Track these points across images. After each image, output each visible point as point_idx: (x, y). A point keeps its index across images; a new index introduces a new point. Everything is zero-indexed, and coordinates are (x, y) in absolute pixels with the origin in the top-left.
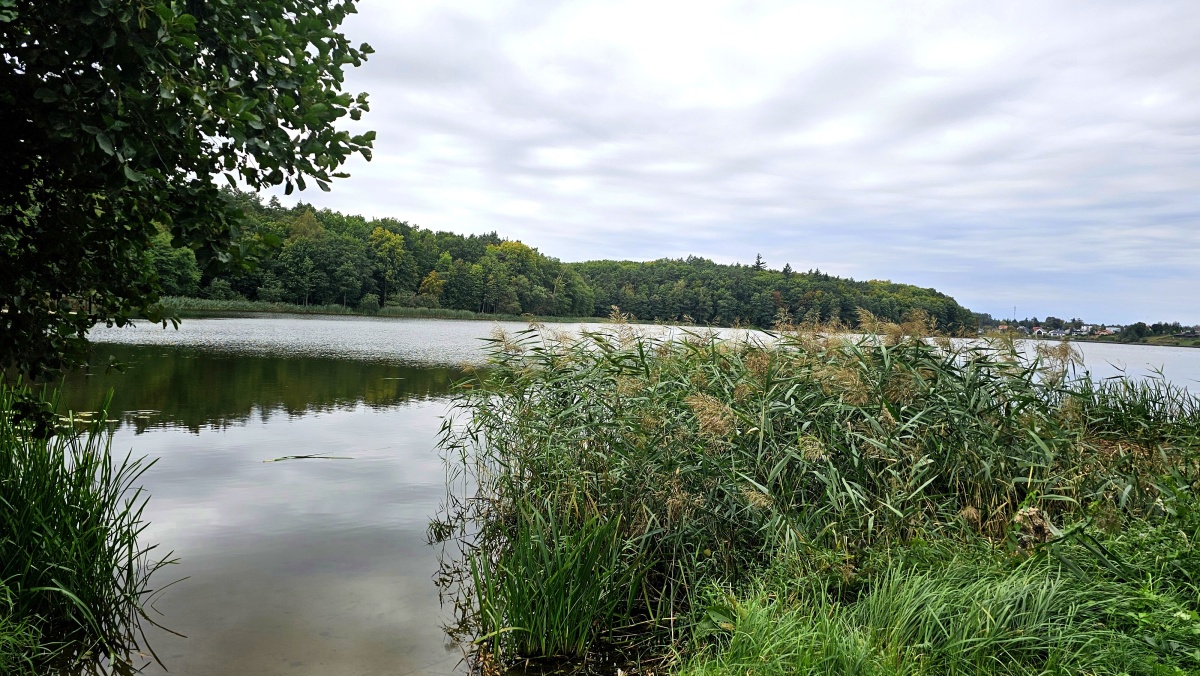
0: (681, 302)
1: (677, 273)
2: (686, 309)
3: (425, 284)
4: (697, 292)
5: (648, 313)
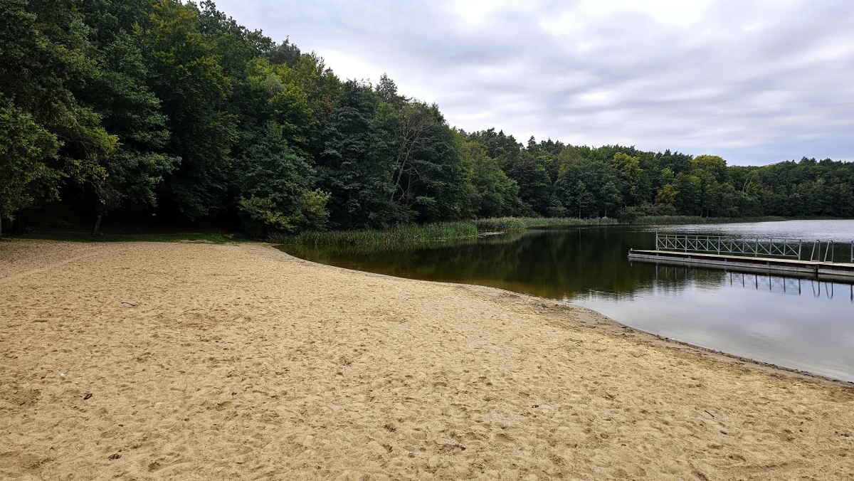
1: (812, 173)
2: (827, 204)
3: (661, 196)
4: (838, 189)
5: (790, 209)
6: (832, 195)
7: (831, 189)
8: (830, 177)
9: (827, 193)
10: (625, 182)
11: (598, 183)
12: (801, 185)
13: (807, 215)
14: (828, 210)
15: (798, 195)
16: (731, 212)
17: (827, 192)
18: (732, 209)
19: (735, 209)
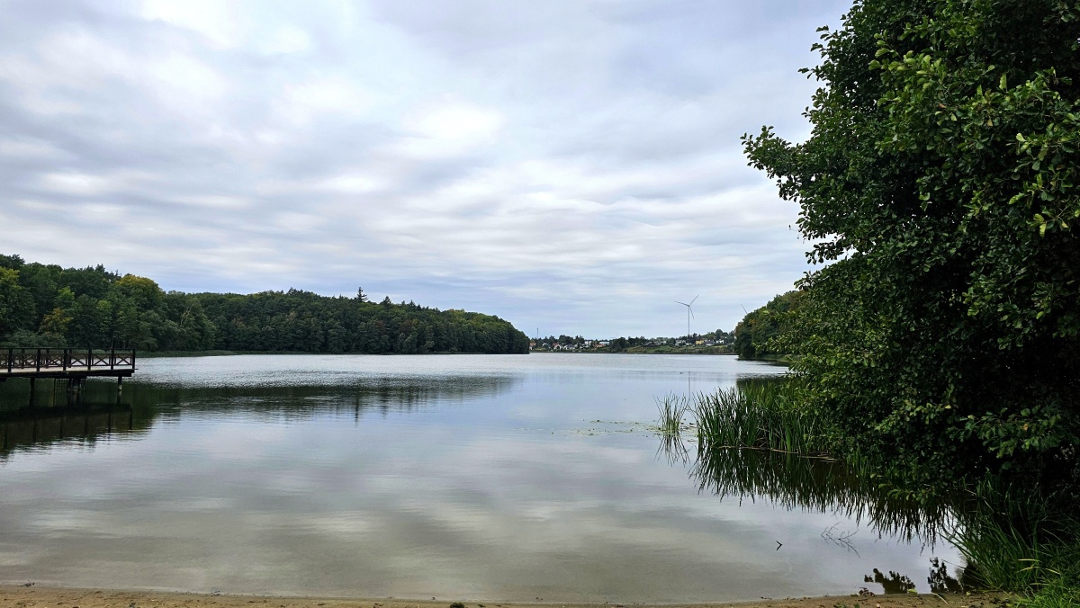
0: (294, 332)
1: (288, 305)
2: (298, 338)
3: (47, 322)
4: (309, 323)
5: (262, 343)
6: (303, 329)
7: (302, 323)
8: (303, 311)
9: (297, 327)
12: (274, 318)
13: (278, 349)
14: (298, 345)
15: (270, 329)
17: (299, 326)
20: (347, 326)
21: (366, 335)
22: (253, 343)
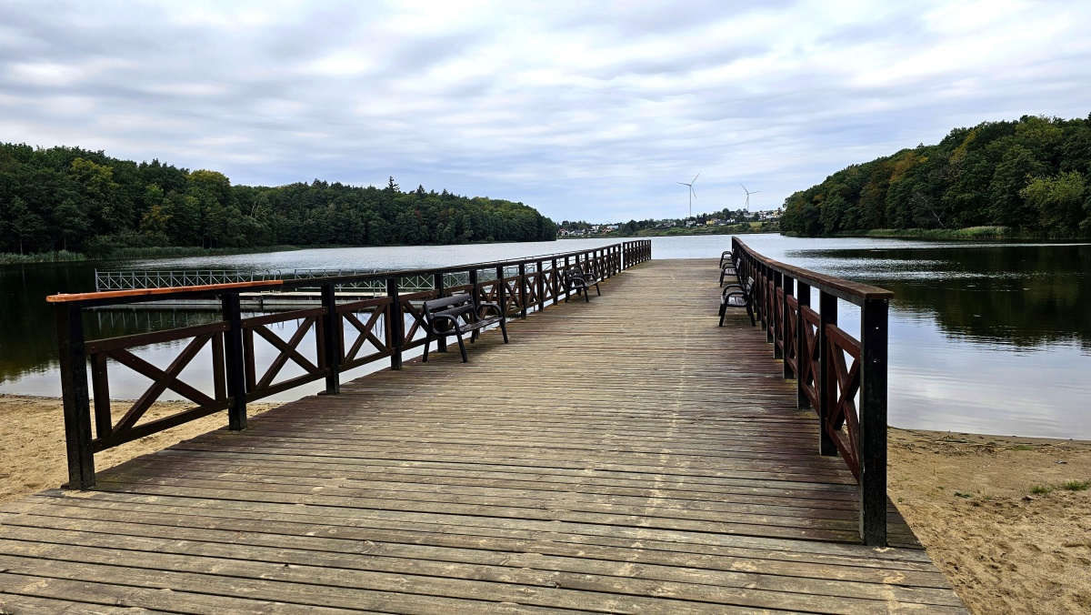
1: (324, 197)
2: (340, 231)
3: (147, 221)
4: (349, 215)
5: (305, 237)
6: (344, 221)
7: (343, 216)
8: (341, 202)
10: (92, 201)
11: (50, 202)
12: (314, 211)
13: (322, 243)
14: (340, 238)
15: (312, 222)
16: (238, 241)
17: (339, 219)
18: (239, 237)
19: (242, 237)
20: (385, 217)
21: (406, 226)
22: (296, 237)
